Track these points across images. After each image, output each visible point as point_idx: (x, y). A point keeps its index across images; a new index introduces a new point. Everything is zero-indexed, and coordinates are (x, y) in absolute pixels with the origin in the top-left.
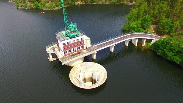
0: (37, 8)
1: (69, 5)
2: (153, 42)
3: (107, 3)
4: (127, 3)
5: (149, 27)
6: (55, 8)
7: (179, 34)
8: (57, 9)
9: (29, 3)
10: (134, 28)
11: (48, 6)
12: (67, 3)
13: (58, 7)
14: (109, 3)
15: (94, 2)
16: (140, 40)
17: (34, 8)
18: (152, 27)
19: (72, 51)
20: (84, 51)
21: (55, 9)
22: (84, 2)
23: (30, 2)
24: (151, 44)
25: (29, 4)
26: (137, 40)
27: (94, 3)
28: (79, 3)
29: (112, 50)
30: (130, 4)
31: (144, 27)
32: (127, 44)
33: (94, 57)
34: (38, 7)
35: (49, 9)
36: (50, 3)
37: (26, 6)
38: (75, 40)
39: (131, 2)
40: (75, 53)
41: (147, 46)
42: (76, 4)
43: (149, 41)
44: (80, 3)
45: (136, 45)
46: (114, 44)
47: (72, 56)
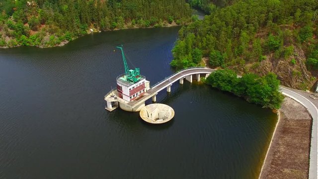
0: (25, 45)
1: (78, 36)
2: (207, 76)
3: (135, 27)
4: (164, 25)
5: (200, 60)
6: (59, 43)
7: (228, 65)
8: (62, 44)
9: (7, 37)
10: (185, 64)
11: (48, 42)
12: (76, 33)
13: (63, 41)
14: (138, 28)
15: (115, 27)
16: (195, 76)
17: (18, 45)
18: (204, 60)
19: (136, 96)
20: (145, 94)
21: (60, 45)
22: (99, 28)
23: (9, 36)
24: (206, 78)
25: (8, 40)
26: (191, 76)
27: (116, 29)
28: (92, 30)
29: (169, 90)
30: (169, 25)
31: (196, 62)
32: (182, 82)
33: (155, 99)
34: (28, 44)
35: (49, 46)
36: (49, 36)
37: (5, 43)
38: (138, 84)
39: (170, 23)
40: (138, 97)
41: (202, 81)
42: (89, 33)
43: (203, 75)
44: (94, 30)
45: (191, 82)
46: (171, 84)
47: (137, 100)
